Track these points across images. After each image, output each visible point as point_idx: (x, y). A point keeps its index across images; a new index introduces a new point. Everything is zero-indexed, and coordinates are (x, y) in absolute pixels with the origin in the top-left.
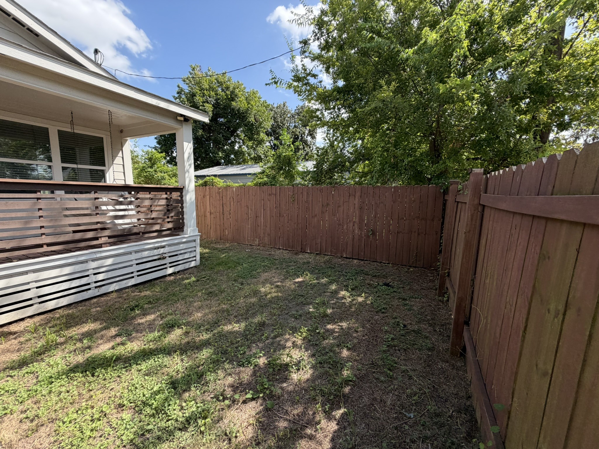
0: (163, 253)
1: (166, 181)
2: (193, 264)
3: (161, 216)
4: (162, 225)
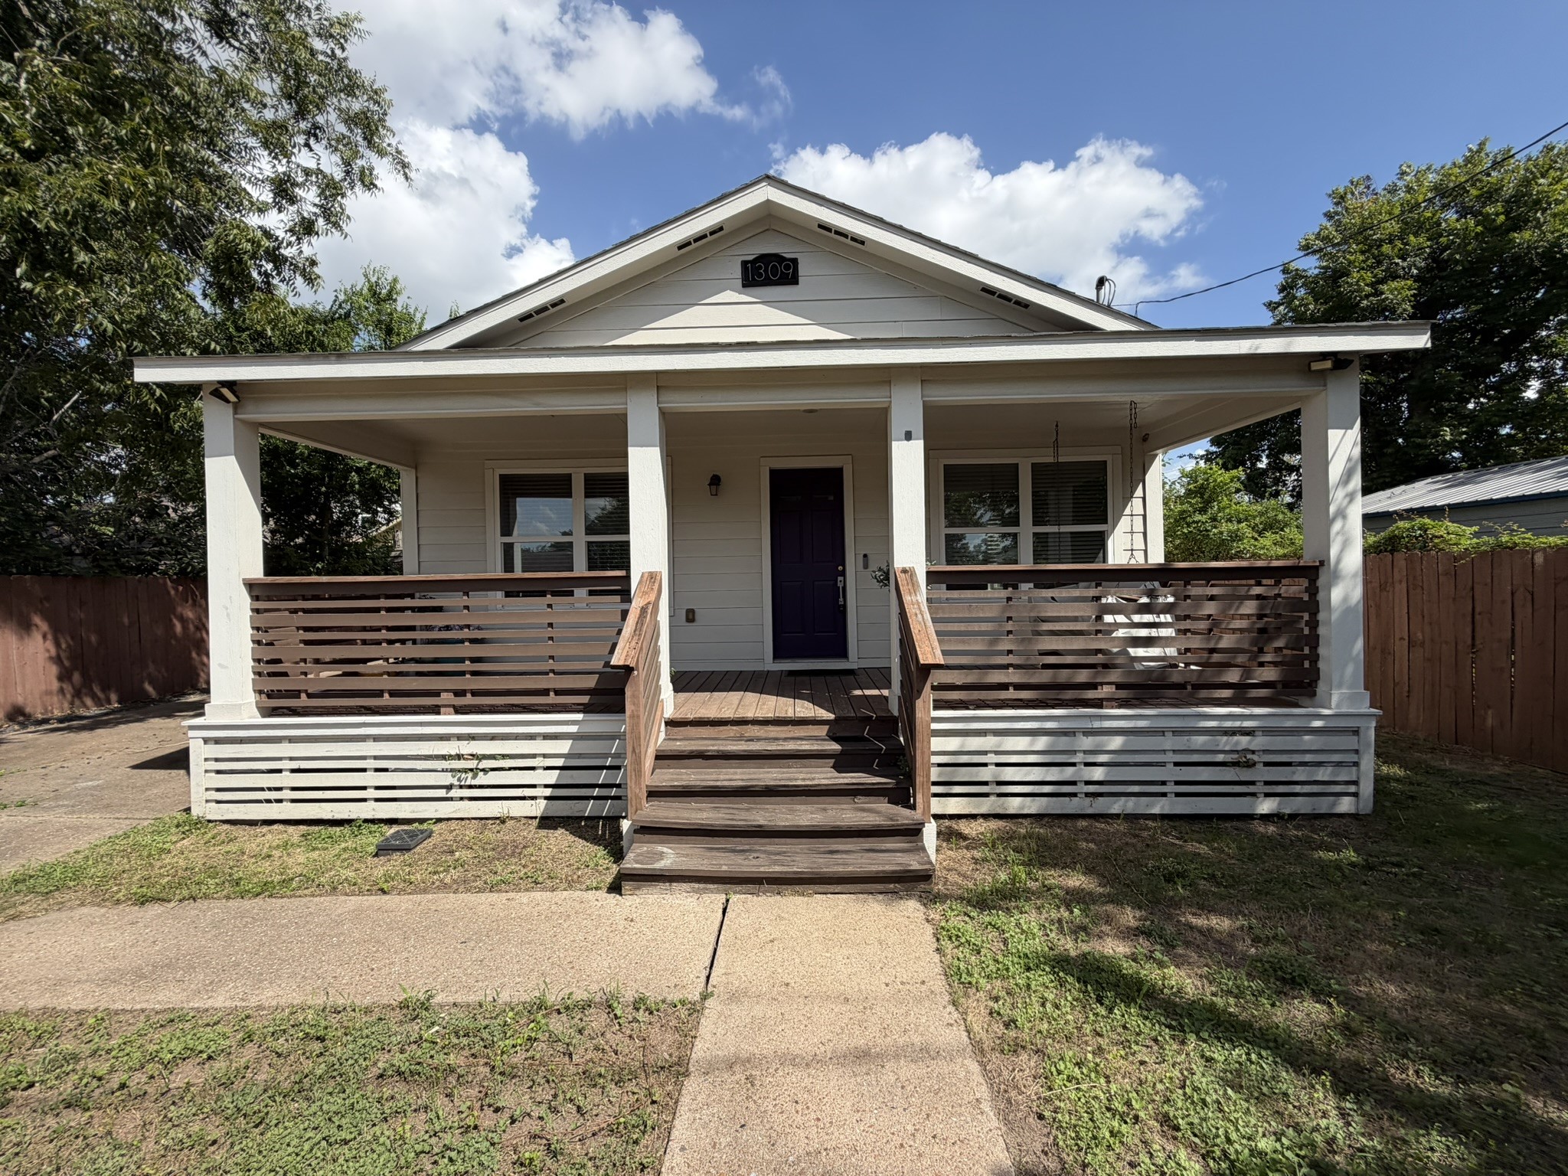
0: (1246, 750)
1: (1245, 545)
2: (1345, 805)
3: (1246, 646)
4: (1247, 672)
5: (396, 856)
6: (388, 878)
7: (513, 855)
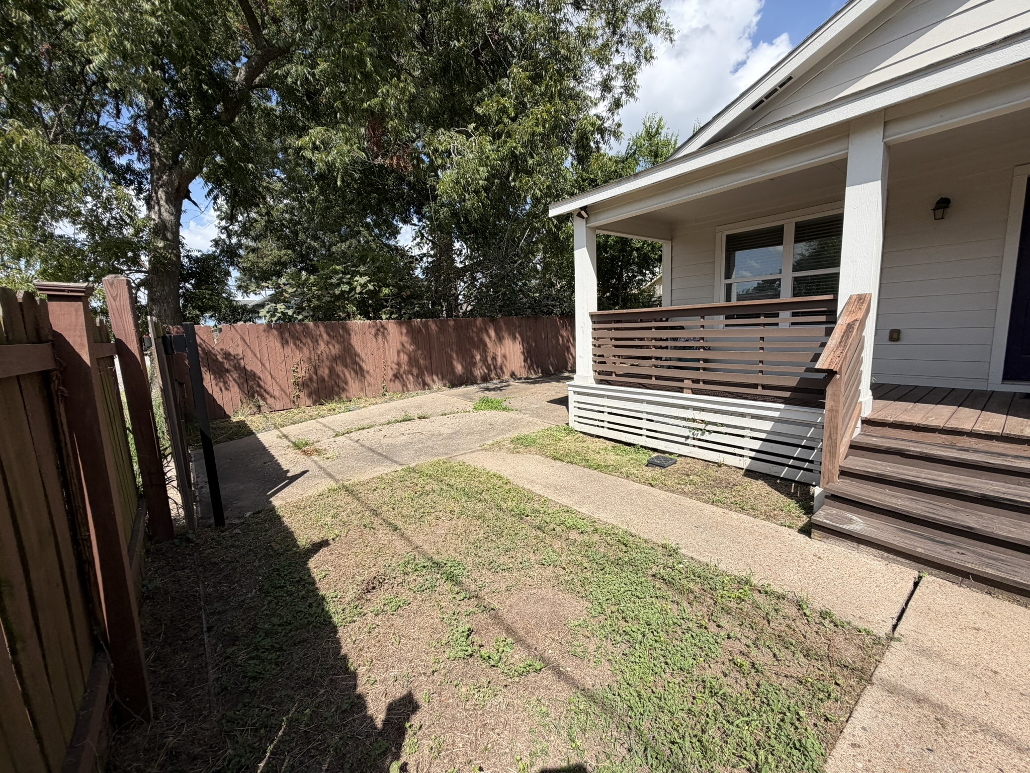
5: (657, 468)
6: (654, 479)
7: (726, 487)
